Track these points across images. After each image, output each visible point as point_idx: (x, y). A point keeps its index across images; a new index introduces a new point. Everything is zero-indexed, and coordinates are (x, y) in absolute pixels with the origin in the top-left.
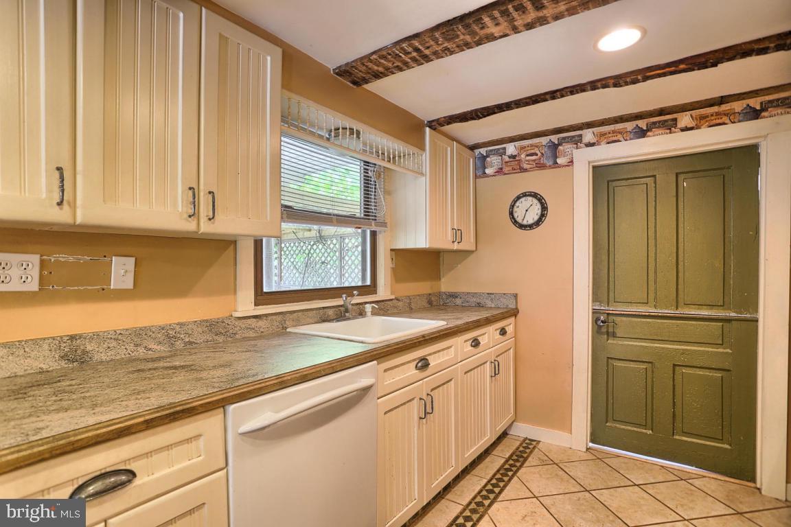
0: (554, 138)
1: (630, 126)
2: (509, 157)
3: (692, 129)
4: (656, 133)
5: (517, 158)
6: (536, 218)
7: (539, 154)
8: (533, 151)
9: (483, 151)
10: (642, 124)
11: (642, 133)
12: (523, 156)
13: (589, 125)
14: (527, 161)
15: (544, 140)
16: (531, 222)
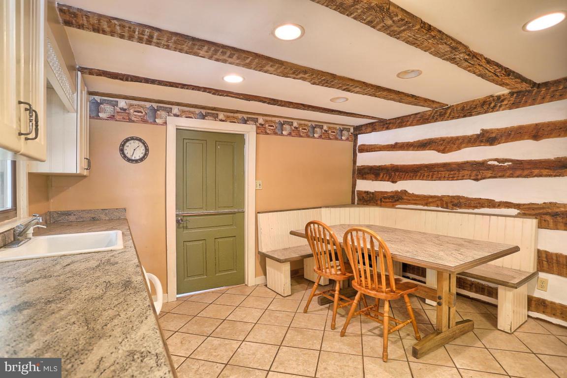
0: (155, 105)
1: (197, 111)
2: (120, 109)
3: (223, 121)
4: (210, 119)
5: (127, 111)
6: (142, 156)
7: (144, 113)
8: (139, 110)
9: (98, 98)
10: (204, 112)
11: (203, 117)
12: (132, 111)
13: (178, 104)
14: (135, 115)
15: (148, 105)
16: (138, 158)
